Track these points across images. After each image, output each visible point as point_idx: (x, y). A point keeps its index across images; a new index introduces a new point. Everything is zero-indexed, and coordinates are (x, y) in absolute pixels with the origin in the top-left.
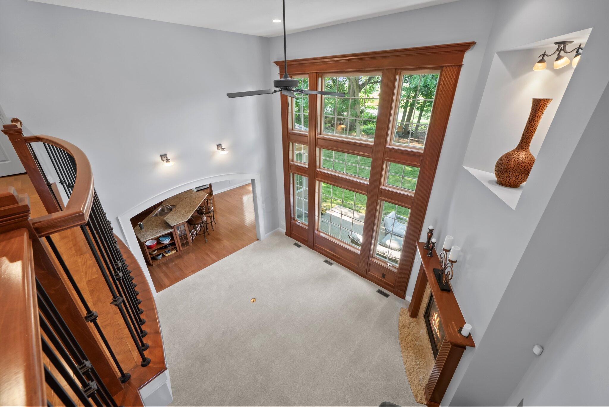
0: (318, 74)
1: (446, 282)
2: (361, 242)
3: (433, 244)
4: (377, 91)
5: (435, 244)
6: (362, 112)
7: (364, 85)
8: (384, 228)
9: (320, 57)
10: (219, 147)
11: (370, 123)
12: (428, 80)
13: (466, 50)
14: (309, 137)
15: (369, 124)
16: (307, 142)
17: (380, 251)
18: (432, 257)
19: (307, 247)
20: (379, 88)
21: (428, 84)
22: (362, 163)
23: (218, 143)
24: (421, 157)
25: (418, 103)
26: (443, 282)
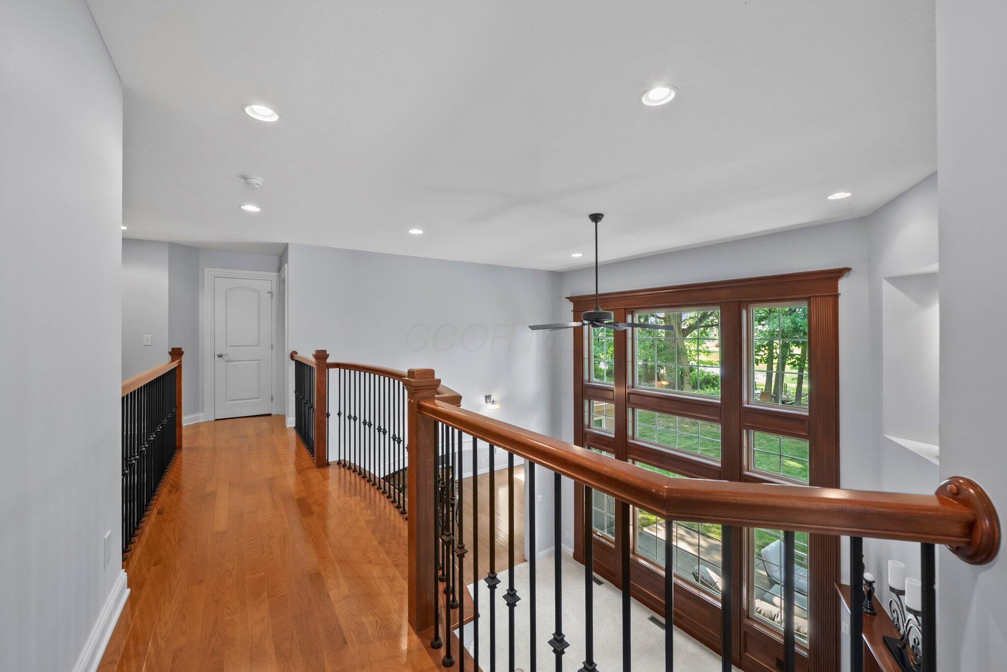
0: (626, 310)
1: (916, 663)
2: (721, 589)
3: (870, 584)
4: (714, 339)
5: (875, 585)
6: (691, 369)
7: (691, 328)
8: (765, 574)
9: (629, 291)
10: (488, 399)
11: (708, 386)
12: (798, 319)
13: (839, 277)
14: (615, 391)
15: (707, 388)
16: (612, 398)
17: (762, 612)
18: (875, 614)
19: (614, 586)
20: (715, 335)
21: (799, 324)
22: (703, 450)
23: (488, 394)
24: (806, 423)
25: (792, 356)
26: (912, 664)
